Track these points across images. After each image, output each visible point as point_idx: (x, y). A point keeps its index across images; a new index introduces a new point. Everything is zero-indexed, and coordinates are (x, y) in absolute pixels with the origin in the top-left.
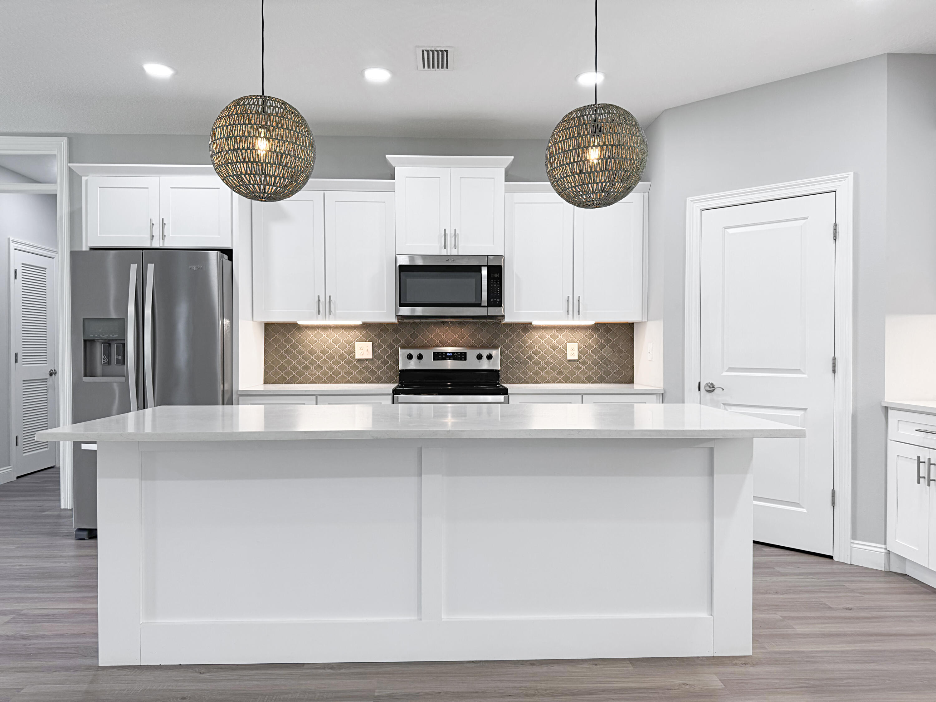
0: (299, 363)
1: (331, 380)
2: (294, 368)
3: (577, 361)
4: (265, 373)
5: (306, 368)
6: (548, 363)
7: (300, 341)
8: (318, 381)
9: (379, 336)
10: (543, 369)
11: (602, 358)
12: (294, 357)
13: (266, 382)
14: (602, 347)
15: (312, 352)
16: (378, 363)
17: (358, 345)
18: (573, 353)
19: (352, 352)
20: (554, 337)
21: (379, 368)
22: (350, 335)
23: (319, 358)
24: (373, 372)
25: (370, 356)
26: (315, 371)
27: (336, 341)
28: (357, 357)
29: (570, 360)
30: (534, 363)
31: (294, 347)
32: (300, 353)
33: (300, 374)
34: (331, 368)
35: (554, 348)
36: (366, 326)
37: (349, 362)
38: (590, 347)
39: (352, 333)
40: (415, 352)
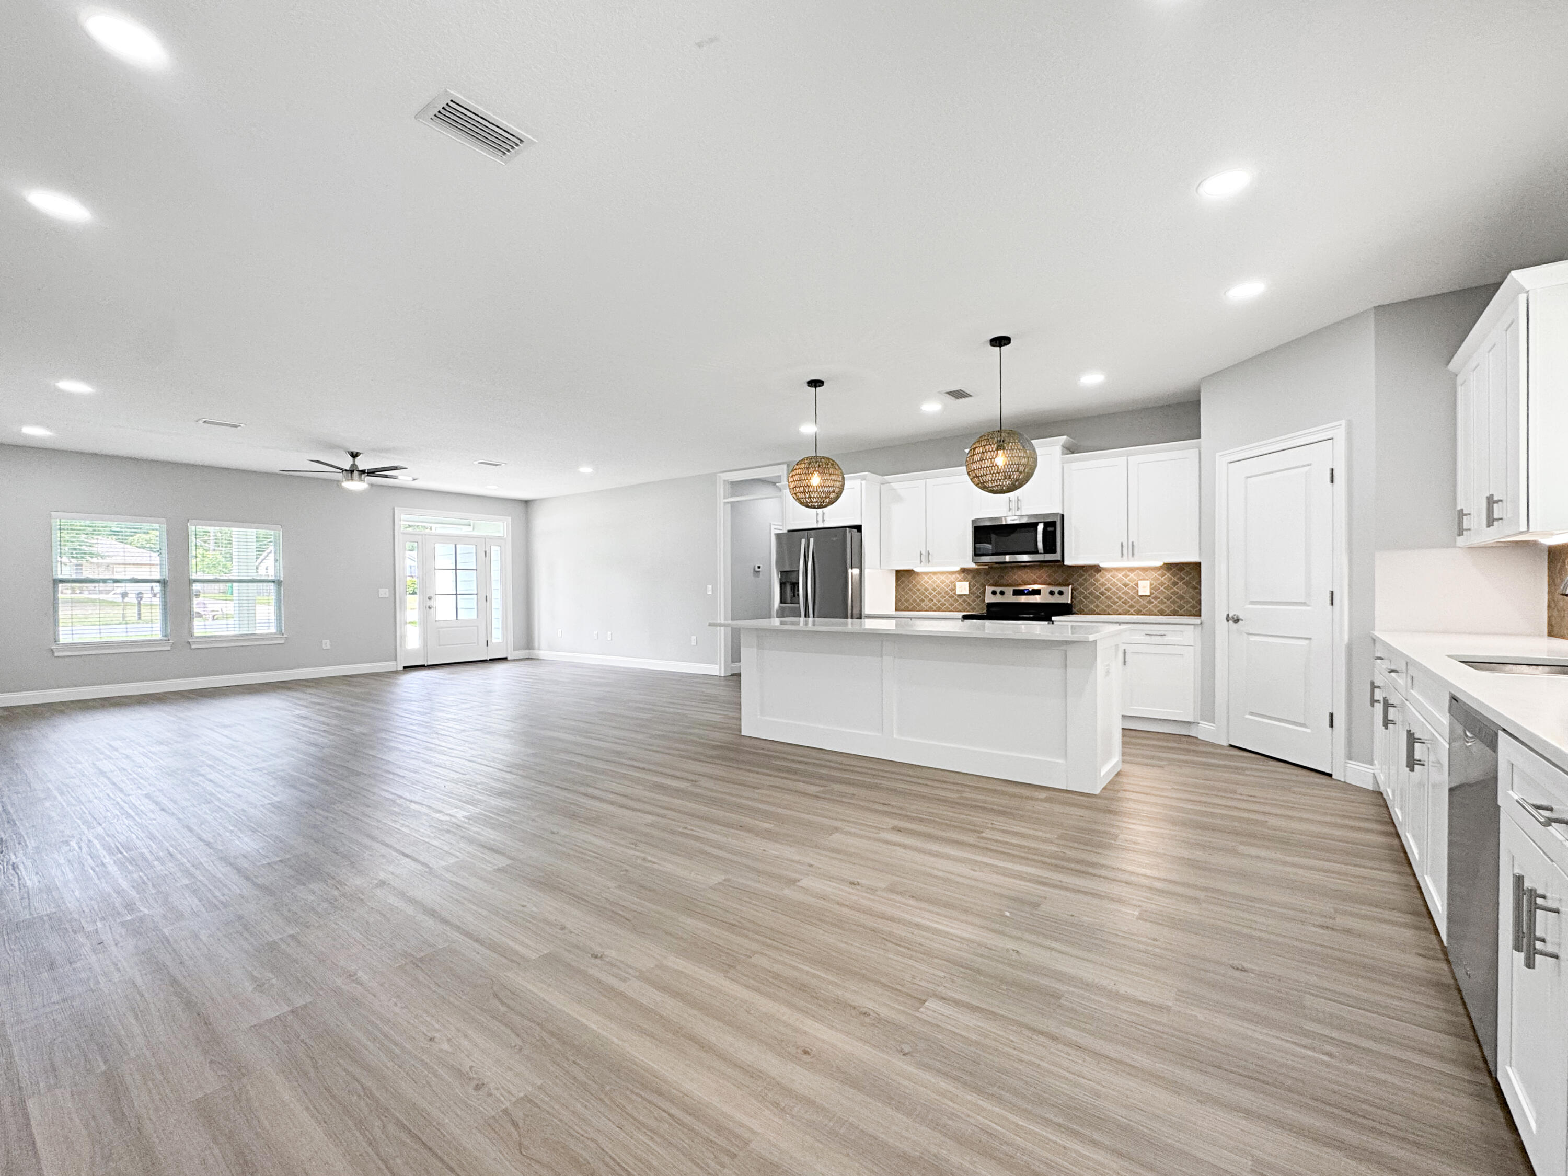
0: (918, 597)
1: (939, 610)
2: (915, 601)
3: (1149, 596)
4: (896, 604)
5: (923, 601)
6: (1120, 598)
7: (919, 583)
8: (930, 609)
9: (974, 577)
10: (1115, 603)
11: (1174, 593)
12: (914, 593)
13: (896, 610)
14: (1175, 584)
15: (926, 589)
16: (973, 597)
17: (958, 584)
18: (1144, 589)
19: (954, 590)
20: (1126, 576)
21: (974, 601)
22: (953, 578)
23: (931, 594)
24: (969, 604)
25: (967, 593)
26: (928, 603)
27: (943, 582)
28: (958, 593)
29: (1141, 596)
30: (1106, 598)
31: (915, 586)
32: (918, 590)
33: (919, 605)
34: (939, 601)
35: (1126, 585)
36: (964, 570)
37: (952, 597)
38: (1162, 584)
39: (954, 576)
40: (998, 589)
